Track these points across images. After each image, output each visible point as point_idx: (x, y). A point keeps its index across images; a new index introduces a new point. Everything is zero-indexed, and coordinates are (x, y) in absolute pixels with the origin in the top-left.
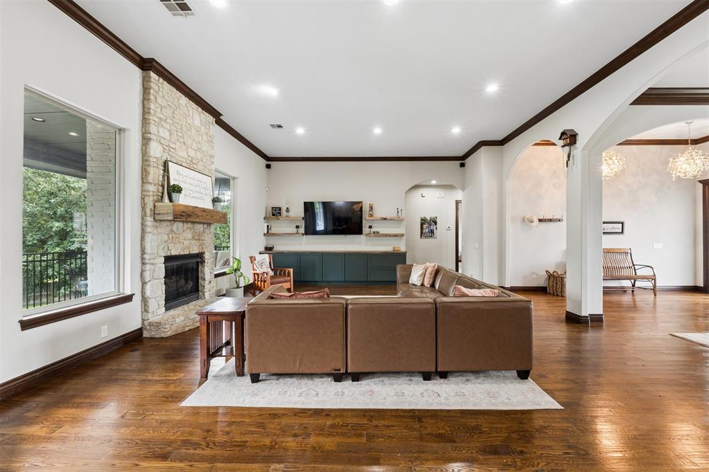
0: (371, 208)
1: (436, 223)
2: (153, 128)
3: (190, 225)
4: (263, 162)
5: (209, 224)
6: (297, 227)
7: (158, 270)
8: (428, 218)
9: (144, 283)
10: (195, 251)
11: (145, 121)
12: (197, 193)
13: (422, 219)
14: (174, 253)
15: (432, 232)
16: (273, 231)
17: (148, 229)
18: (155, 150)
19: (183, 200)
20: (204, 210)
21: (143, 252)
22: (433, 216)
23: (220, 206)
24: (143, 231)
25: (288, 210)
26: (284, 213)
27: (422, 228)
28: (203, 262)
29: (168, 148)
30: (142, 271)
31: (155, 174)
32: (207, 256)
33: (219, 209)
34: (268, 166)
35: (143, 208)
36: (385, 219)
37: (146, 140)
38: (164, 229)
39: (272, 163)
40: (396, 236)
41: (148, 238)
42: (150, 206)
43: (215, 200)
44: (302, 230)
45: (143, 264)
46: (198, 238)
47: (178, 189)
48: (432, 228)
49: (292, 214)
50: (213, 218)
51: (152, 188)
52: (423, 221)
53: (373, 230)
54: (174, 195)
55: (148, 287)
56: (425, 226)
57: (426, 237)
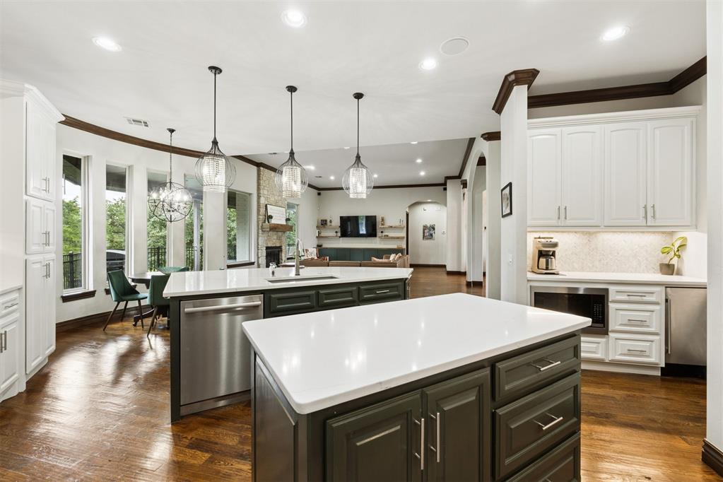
0: (383, 220)
1: (434, 229)
2: (261, 192)
3: (275, 233)
4: (316, 192)
5: (284, 232)
6: (336, 232)
7: (263, 253)
8: (429, 225)
9: (258, 258)
10: (278, 245)
11: (259, 189)
12: (279, 218)
13: (424, 226)
14: (269, 245)
15: (431, 235)
16: (322, 235)
17: (260, 235)
18: (263, 201)
19: (273, 221)
20: (282, 225)
21: (258, 245)
22: (432, 224)
23: (290, 223)
24: (258, 236)
25: (331, 222)
26: (328, 223)
27: (424, 233)
28: (281, 251)
29: (267, 199)
30: (258, 253)
31: (262, 210)
32: (283, 248)
33: (290, 224)
34: (319, 194)
35: (258, 226)
36: (391, 227)
37: (259, 197)
38: (266, 235)
39: (322, 192)
40: (398, 238)
41: (260, 238)
42: (260, 225)
43: (288, 220)
44: (339, 234)
45: (258, 249)
46: (279, 238)
47: (271, 217)
48: (431, 232)
49: (333, 224)
50: (287, 228)
51: (261, 217)
52: (425, 228)
53: (384, 234)
54: (270, 220)
55: (260, 259)
56: (426, 231)
57: (427, 239)
